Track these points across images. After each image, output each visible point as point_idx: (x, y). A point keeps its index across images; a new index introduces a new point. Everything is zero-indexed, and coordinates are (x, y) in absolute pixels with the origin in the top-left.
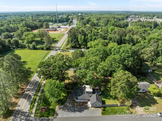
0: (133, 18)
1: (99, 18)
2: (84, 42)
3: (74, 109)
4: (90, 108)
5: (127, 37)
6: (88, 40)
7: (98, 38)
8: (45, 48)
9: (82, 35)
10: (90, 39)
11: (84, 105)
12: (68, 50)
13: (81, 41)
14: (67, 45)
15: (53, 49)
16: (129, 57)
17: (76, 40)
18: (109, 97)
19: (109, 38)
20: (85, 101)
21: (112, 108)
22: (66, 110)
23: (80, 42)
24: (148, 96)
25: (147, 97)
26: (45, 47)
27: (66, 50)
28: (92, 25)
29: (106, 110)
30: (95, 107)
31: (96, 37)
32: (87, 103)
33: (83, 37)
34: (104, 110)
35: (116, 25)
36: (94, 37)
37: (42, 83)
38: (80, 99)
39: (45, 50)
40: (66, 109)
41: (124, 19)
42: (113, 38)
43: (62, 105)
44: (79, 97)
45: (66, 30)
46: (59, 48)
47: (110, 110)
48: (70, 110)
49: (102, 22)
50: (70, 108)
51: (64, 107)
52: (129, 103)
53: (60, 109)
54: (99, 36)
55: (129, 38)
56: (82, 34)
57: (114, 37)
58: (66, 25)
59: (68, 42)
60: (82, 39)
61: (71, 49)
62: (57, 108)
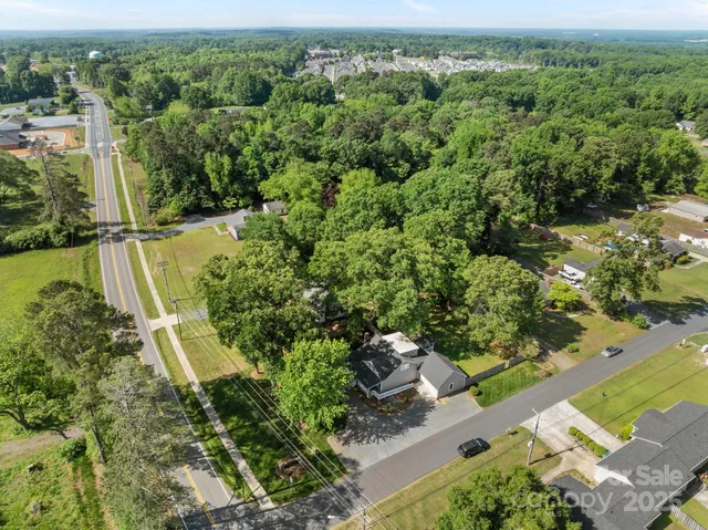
0: (326, 60)
1: (205, 68)
2: (232, 183)
3: (392, 424)
4: (437, 402)
5: (387, 142)
6: (250, 171)
7: (287, 159)
8: (56, 240)
9: (221, 153)
10: (258, 166)
11: (411, 402)
12: (170, 226)
13: (220, 180)
14: (156, 206)
15: (95, 236)
16: (473, 211)
17: (193, 179)
18: (462, 354)
19: (328, 152)
20: (405, 388)
21: (493, 378)
22: (372, 438)
23: (216, 186)
24: (554, 318)
25: (553, 321)
26: (58, 231)
27: (158, 228)
28: (197, 102)
29: (483, 391)
30: (450, 395)
31: (277, 154)
32: (413, 392)
33: (226, 160)
34: (480, 393)
35: (306, 97)
36: (269, 157)
37: (189, 385)
38: (390, 387)
39: (63, 246)
40: (366, 433)
41: (294, 66)
42: (341, 153)
43: (344, 427)
44: (383, 384)
45: (77, 139)
46: (121, 228)
47: (494, 388)
48: (382, 432)
49: (220, 86)
50: (381, 427)
51: (356, 433)
52: (532, 347)
53: (346, 442)
54: (287, 150)
55: (396, 145)
56: (218, 149)
57: (343, 148)
58: (52, 114)
59: (157, 192)
60: (226, 172)
61: (183, 222)
62: (334, 443)
